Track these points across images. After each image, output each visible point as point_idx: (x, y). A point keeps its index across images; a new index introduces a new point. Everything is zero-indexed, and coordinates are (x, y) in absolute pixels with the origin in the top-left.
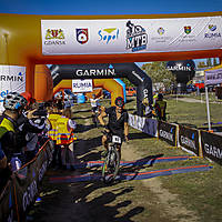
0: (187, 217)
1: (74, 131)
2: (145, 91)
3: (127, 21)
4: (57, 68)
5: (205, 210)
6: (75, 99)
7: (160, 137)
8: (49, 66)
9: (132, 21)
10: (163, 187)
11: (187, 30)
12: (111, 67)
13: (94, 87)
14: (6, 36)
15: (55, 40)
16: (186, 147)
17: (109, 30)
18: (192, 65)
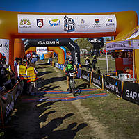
0: (92, 120)
2: (76, 54)
3: (64, 16)
4: (28, 40)
5: (102, 116)
7: (82, 78)
8: (23, 39)
9: (67, 16)
10: (81, 105)
11: (97, 21)
12: (57, 40)
13: (48, 51)
15: (25, 25)
16: (96, 84)
18: (103, 40)
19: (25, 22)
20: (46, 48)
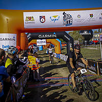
1: (39, 63)
2: (71, 44)
3: (63, 12)
4: (30, 34)
6: (38, 48)
8: (26, 33)
9: (66, 12)
11: (91, 15)
12: (54, 33)
13: (47, 43)
14: (7, 20)
15: (30, 21)
16: (91, 70)
17: (55, 17)
19: (30, 18)
20: (45, 40)
